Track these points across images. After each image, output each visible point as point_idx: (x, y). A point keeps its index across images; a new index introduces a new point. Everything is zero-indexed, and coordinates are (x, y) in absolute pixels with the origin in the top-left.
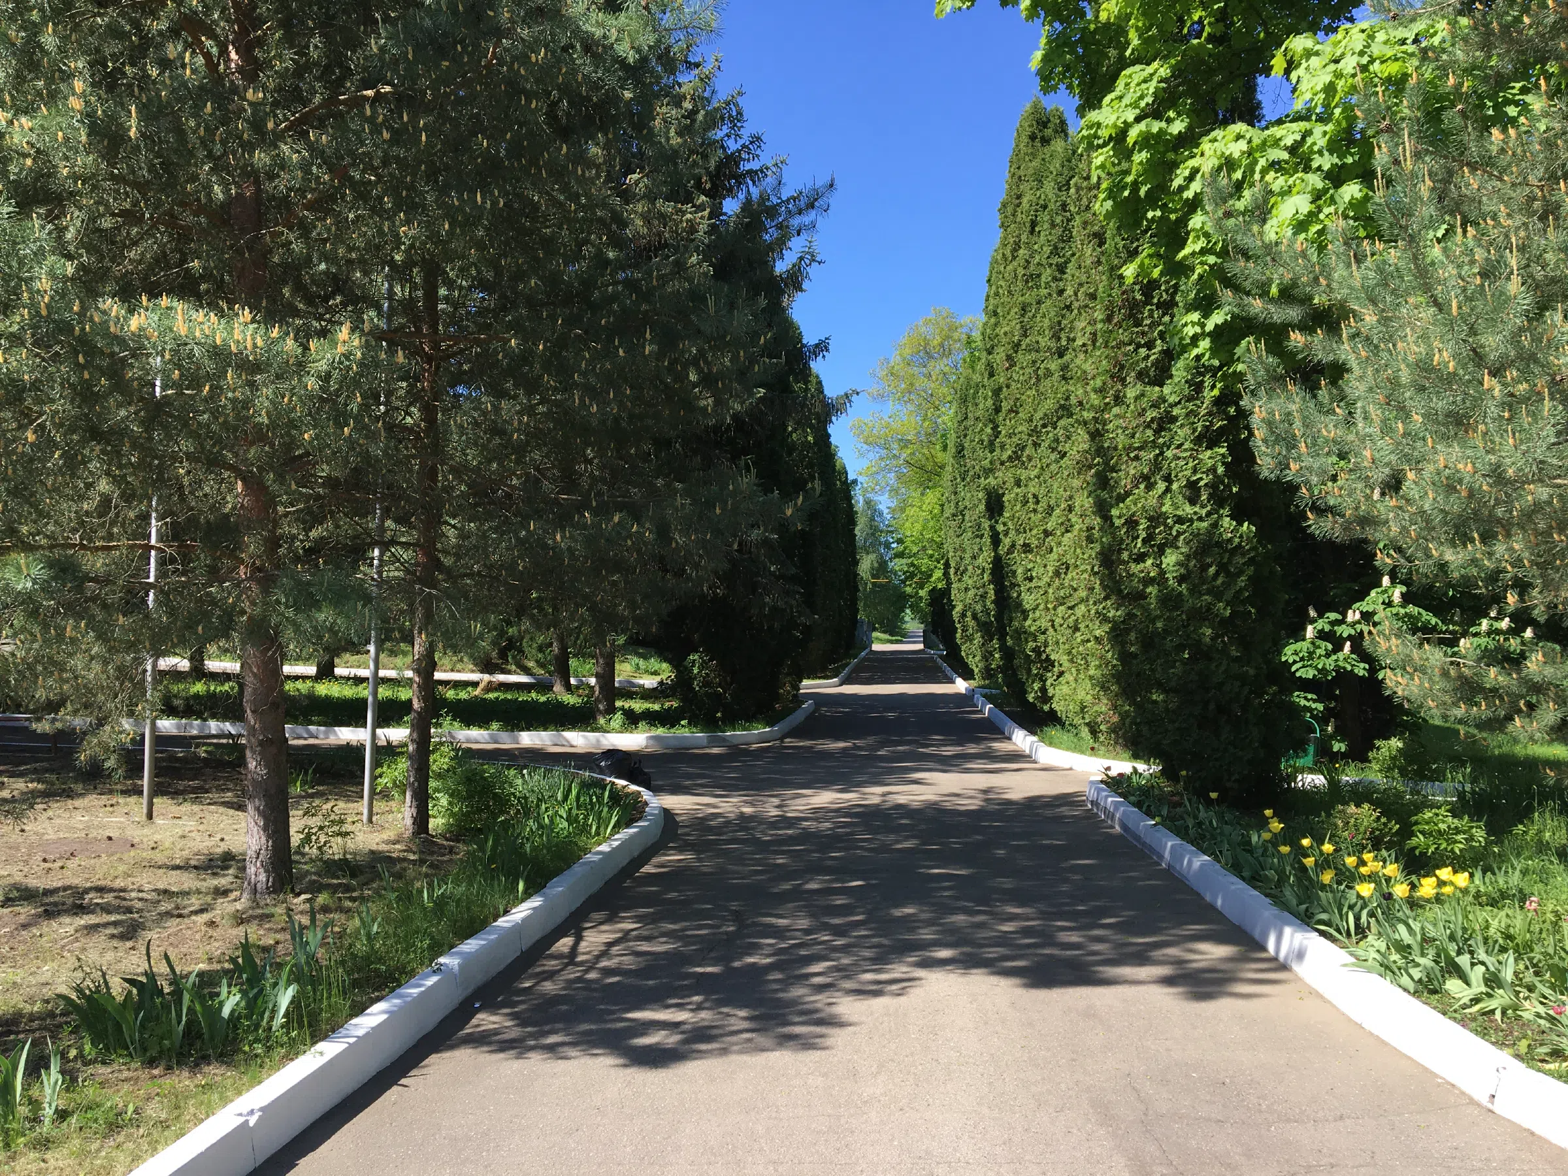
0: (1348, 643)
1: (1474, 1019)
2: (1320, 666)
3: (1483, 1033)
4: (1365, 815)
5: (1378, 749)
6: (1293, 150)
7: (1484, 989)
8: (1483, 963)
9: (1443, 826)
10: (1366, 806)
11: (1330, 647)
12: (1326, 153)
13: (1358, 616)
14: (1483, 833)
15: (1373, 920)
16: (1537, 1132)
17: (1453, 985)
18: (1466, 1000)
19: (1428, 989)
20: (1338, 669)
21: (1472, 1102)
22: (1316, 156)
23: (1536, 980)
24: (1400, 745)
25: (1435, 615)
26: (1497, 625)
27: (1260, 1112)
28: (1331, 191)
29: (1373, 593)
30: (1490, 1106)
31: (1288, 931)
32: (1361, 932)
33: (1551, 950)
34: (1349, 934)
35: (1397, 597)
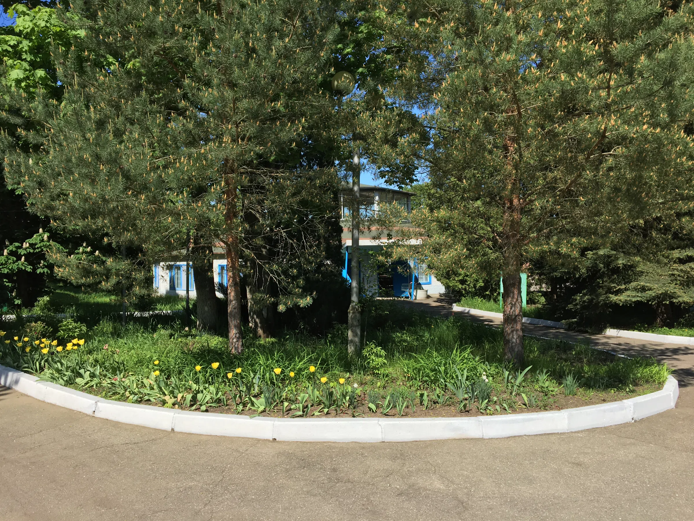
0: (23, 257)
1: (87, 389)
2: (10, 268)
3: (90, 393)
4: (39, 326)
5: (39, 301)
6: (13, 47)
7: (89, 379)
8: (89, 371)
9: (70, 327)
10: (39, 322)
11: (15, 259)
12: (28, 54)
13: (28, 245)
14: (85, 328)
15: (46, 364)
16: (109, 419)
17: (79, 380)
18: (83, 384)
19: (70, 383)
20: (18, 269)
21: (87, 415)
22: (24, 53)
23: (107, 373)
24: (48, 299)
25: (61, 245)
26: (86, 250)
27: (9, 437)
28: (33, 72)
29: (35, 236)
30: (93, 415)
31: (10, 374)
32: (42, 369)
33: (112, 362)
34: (36, 371)
35: (45, 237)
